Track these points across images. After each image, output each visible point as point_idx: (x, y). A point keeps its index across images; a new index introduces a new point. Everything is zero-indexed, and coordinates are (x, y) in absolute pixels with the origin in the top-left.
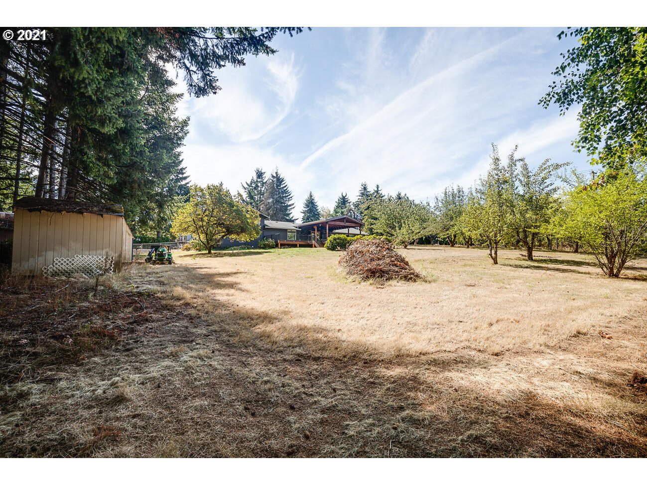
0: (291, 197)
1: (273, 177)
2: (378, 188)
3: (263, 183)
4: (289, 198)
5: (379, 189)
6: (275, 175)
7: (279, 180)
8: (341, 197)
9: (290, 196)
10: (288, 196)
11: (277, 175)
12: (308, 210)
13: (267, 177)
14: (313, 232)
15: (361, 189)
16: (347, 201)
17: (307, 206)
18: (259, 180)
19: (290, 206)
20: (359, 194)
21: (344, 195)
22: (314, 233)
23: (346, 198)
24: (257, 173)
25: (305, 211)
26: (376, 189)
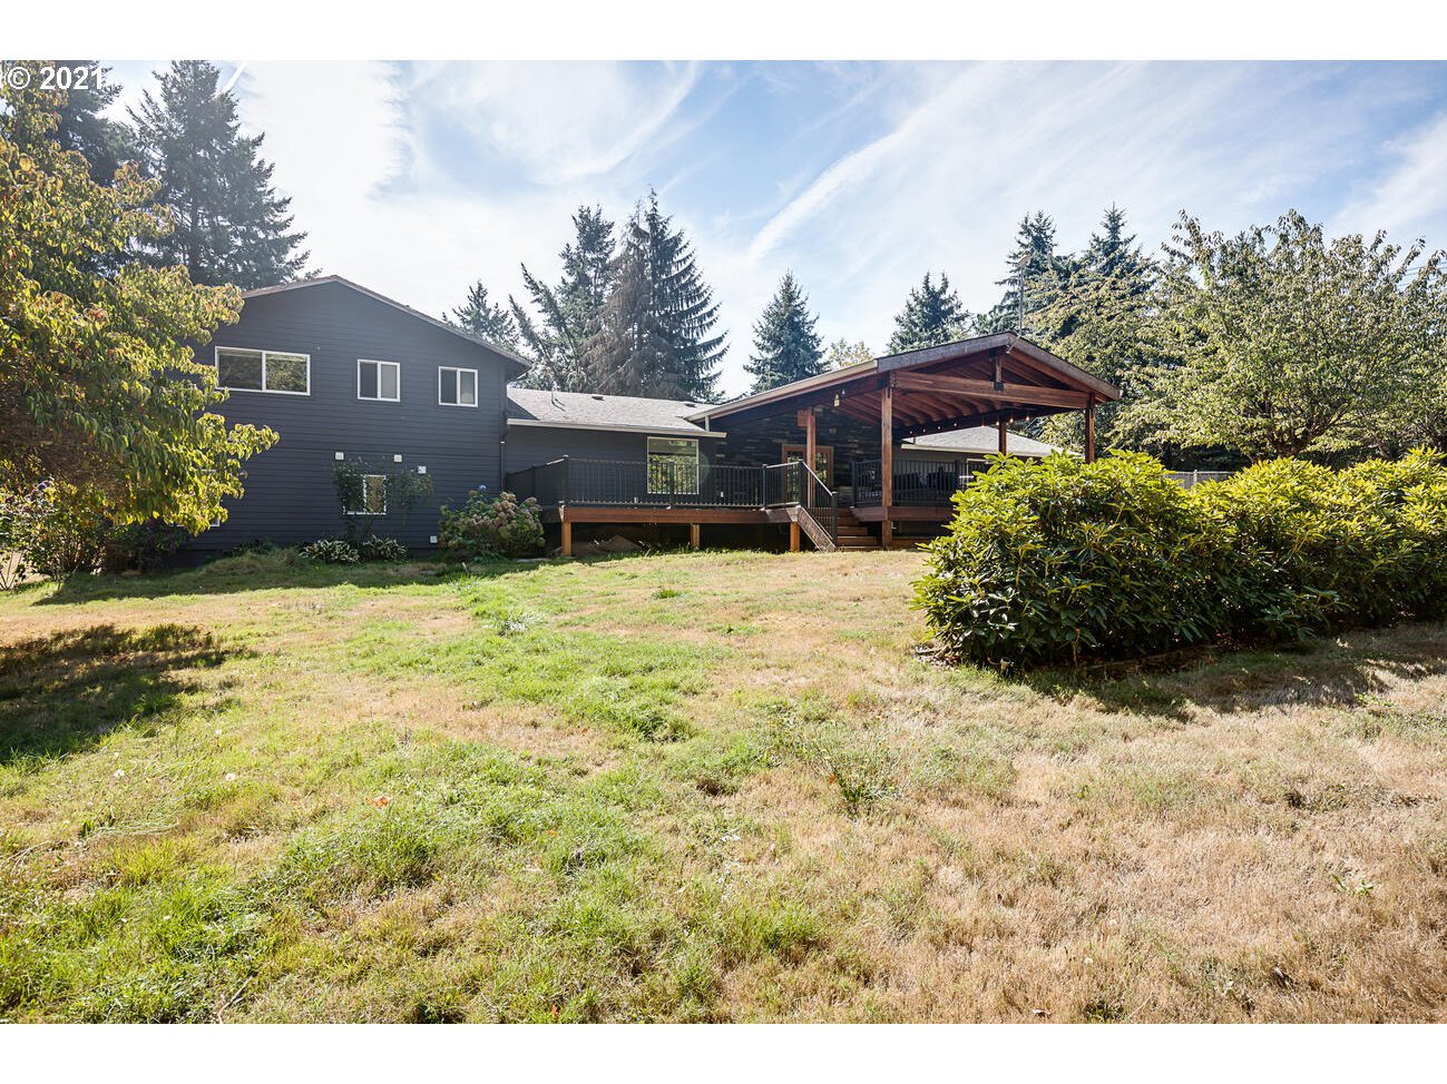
0: (710, 314)
1: (638, 232)
2: (1114, 230)
3: (606, 268)
4: (701, 319)
5: (1122, 237)
6: (645, 227)
7: (659, 245)
8: (921, 293)
9: (706, 310)
10: (697, 309)
11: (654, 226)
12: (775, 359)
13: (619, 242)
14: (795, 447)
15: (1017, 249)
16: (951, 311)
17: (773, 340)
18: (589, 256)
19: (708, 346)
20: (1006, 271)
21: (936, 285)
22: (802, 455)
23: (942, 297)
24: (582, 231)
25: (765, 362)
26: (1104, 235)
